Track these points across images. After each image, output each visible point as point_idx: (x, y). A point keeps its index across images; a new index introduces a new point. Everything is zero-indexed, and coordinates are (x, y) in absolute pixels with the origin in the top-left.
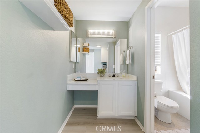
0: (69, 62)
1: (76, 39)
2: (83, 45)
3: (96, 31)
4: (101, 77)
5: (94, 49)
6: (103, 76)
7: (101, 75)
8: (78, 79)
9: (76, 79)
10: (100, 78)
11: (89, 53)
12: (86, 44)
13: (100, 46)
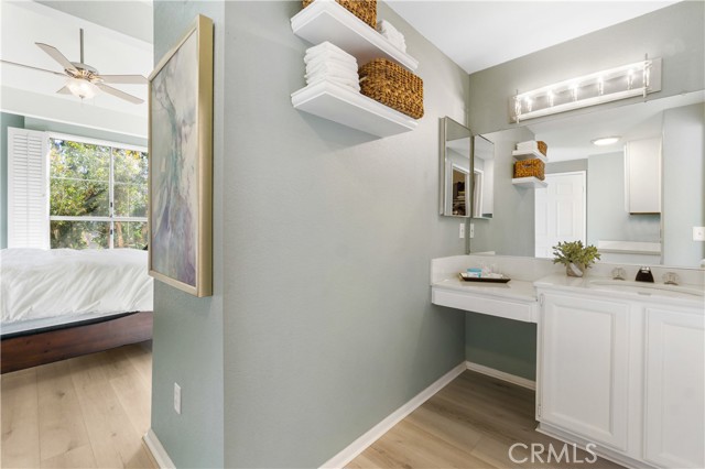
0: (436, 217)
1: (469, 139)
2: (515, 153)
3: (550, 90)
4: (569, 275)
5: (585, 157)
6: (577, 271)
7: (569, 268)
8: (471, 275)
9: (465, 275)
10: (565, 278)
11: (542, 178)
12: (528, 148)
13: (614, 140)
